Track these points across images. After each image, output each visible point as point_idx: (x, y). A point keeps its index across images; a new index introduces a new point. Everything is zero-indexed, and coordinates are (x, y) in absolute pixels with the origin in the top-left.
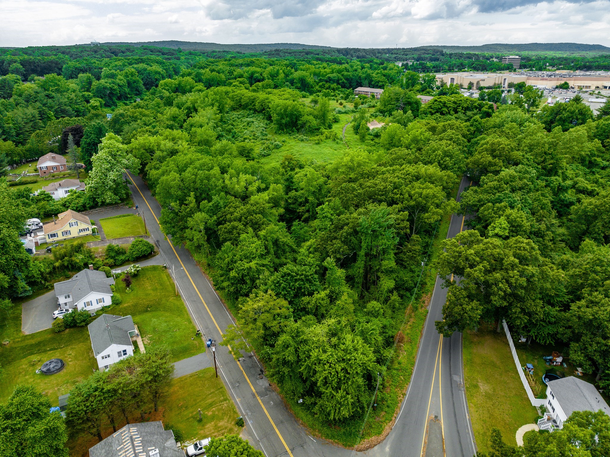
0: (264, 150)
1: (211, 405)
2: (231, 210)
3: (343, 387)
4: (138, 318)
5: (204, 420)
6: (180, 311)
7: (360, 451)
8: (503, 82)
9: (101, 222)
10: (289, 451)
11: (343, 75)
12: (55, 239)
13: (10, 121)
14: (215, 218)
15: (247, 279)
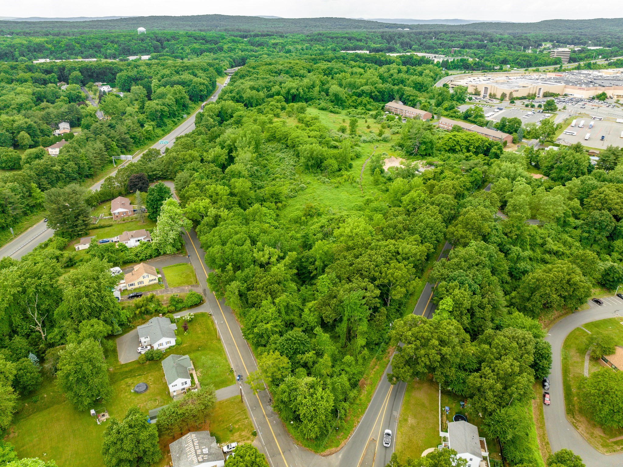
0: (291, 191)
1: (238, 421)
2: (257, 280)
3: (314, 420)
4: (193, 355)
5: (234, 431)
6: (220, 351)
7: (324, 456)
8: (537, 93)
9: (163, 270)
10: (282, 453)
11: (376, 88)
12: (133, 287)
13: (84, 158)
14: (245, 285)
15: (265, 336)
